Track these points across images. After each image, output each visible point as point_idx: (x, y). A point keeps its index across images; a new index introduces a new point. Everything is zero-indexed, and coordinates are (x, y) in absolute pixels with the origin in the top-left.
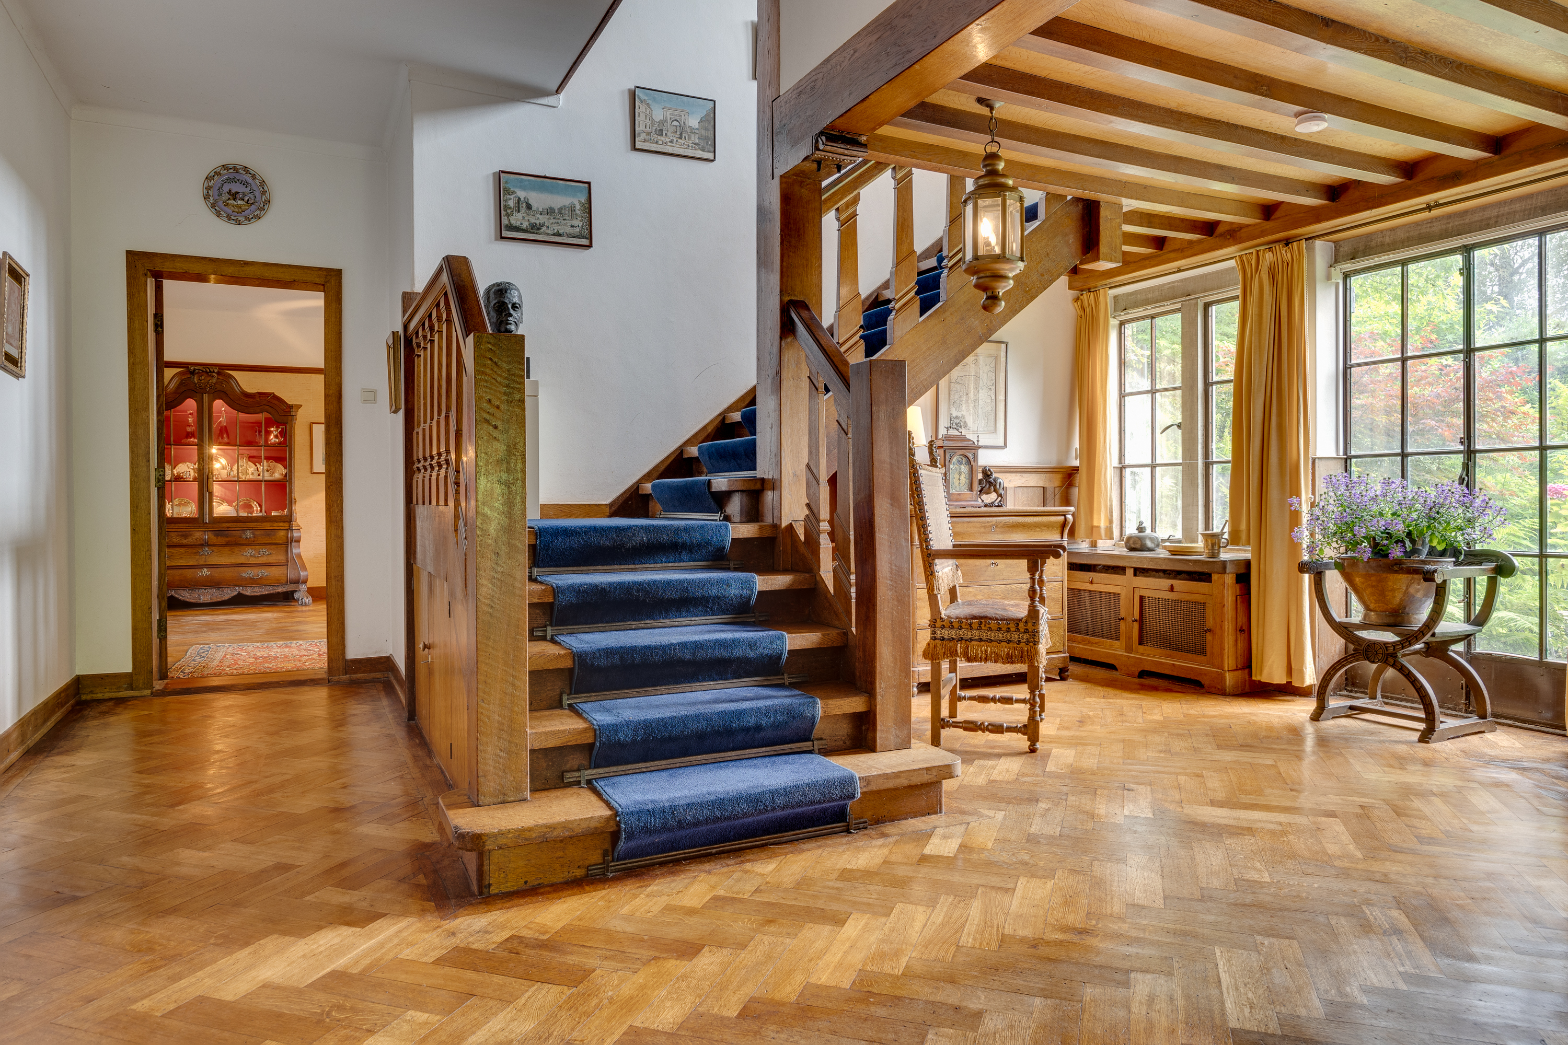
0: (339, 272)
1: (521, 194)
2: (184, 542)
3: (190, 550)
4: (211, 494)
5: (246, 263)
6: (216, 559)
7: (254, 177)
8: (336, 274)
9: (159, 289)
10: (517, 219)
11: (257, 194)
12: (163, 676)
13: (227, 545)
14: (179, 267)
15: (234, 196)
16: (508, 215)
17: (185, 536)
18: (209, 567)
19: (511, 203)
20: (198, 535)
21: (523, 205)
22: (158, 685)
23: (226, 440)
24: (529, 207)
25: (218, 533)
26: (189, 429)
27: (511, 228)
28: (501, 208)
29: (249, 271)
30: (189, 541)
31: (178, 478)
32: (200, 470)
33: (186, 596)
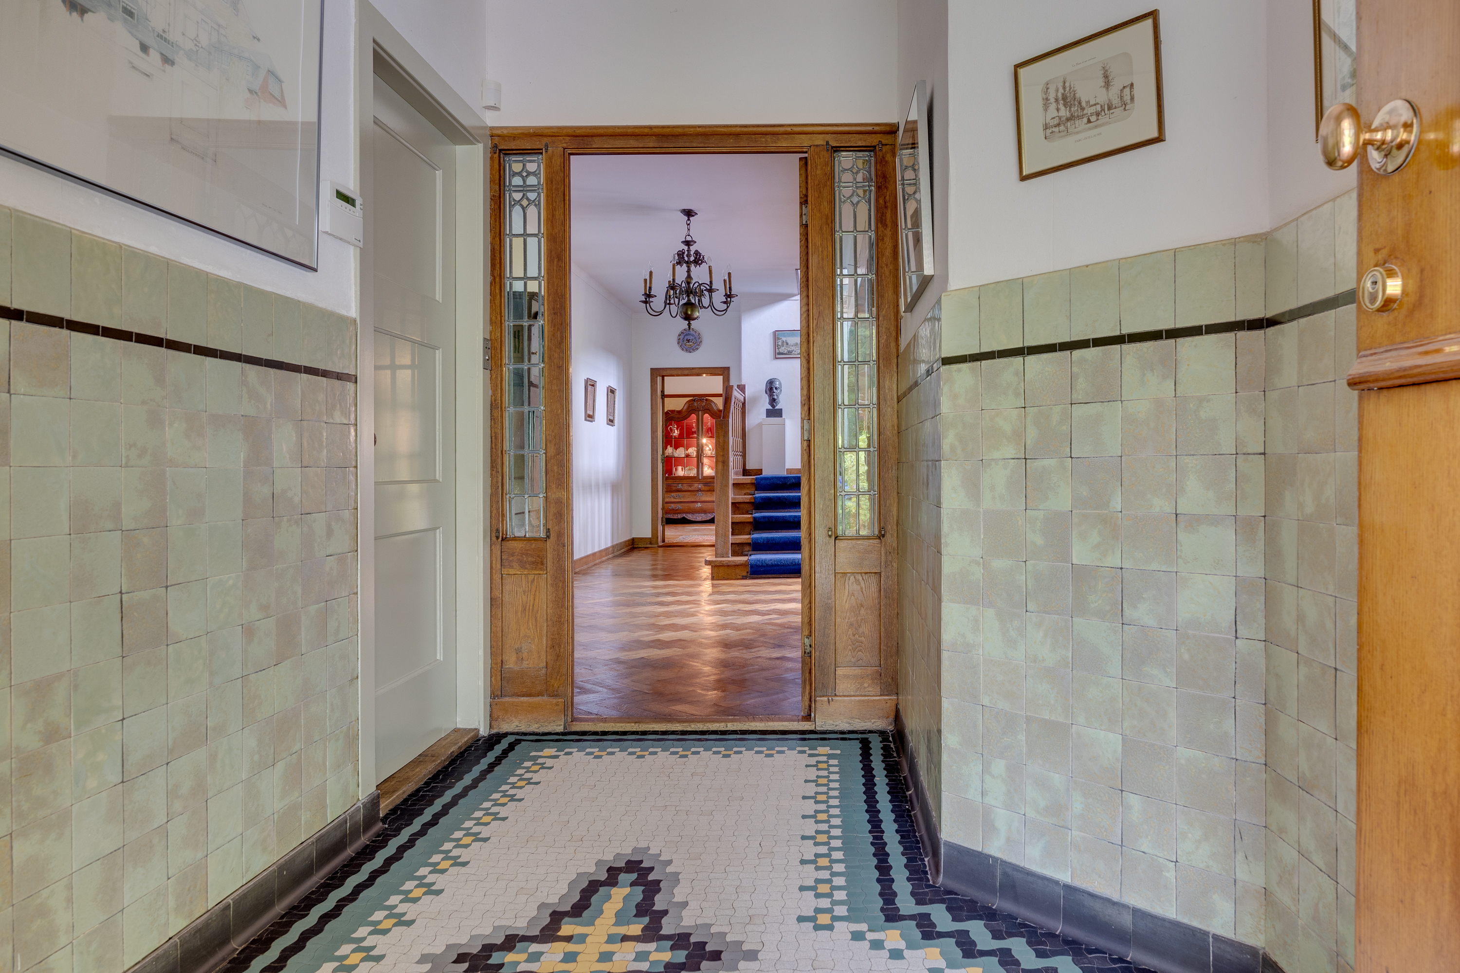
0: (728, 368)
1: (784, 339)
2: (690, 489)
3: (692, 493)
4: (702, 464)
5: (693, 368)
6: (704, 498)
7: (696, 332)
8: (727, 369)
9: (663, 380)
10: (782, 350)
11: (697, 339)
12: (663, 541)
13: (709, 491)
14: (669, 372)
15: (688, 341)
16: (778, 348)
17: (690, 486)
18: (701, 502)
19: (780, 343)
20: (697, 486)
21: (785, 344)
22: (661, 544)
23: (710, 435)
24: (787, 344)
25: (706, 484)
26: (693, 430)
27: (780, 354)
28: (776, 346)
29: (694, 371)
30: (692, 488)
31: (688, 456)
32: (698, 452)
33: (690, 517)
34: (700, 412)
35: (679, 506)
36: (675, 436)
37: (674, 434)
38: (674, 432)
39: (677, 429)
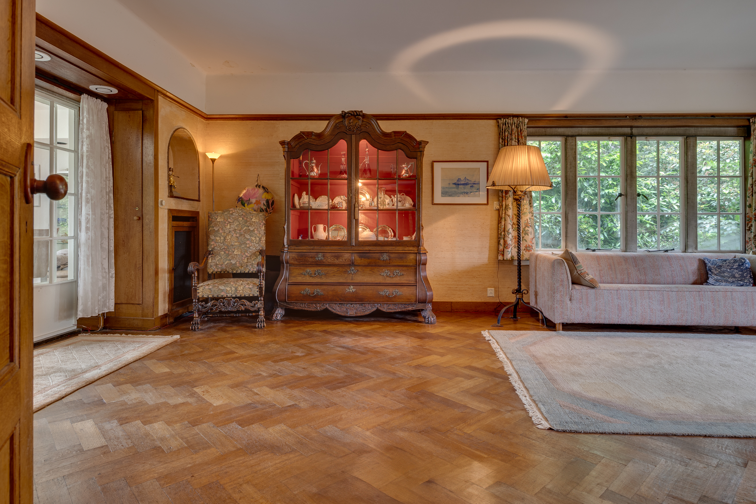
2: (337, 262)
3: (341, 269)
4: (357, 221)
6: (360, 278)
13: (368, 265)
17: (337, 257)
18: (355, 284)
20: (348, 256)
23: (369, 175)
25: (362, 255)
26: (341, 166)
30: (341, 261)
31: (334, 208)
32: (349, 202)
33: (337, 309)
34: (353, 136)
35: (318, 290)
36: (313, 178)
37: (312, 174)
38: (313, 170)
39: (317, 167)
